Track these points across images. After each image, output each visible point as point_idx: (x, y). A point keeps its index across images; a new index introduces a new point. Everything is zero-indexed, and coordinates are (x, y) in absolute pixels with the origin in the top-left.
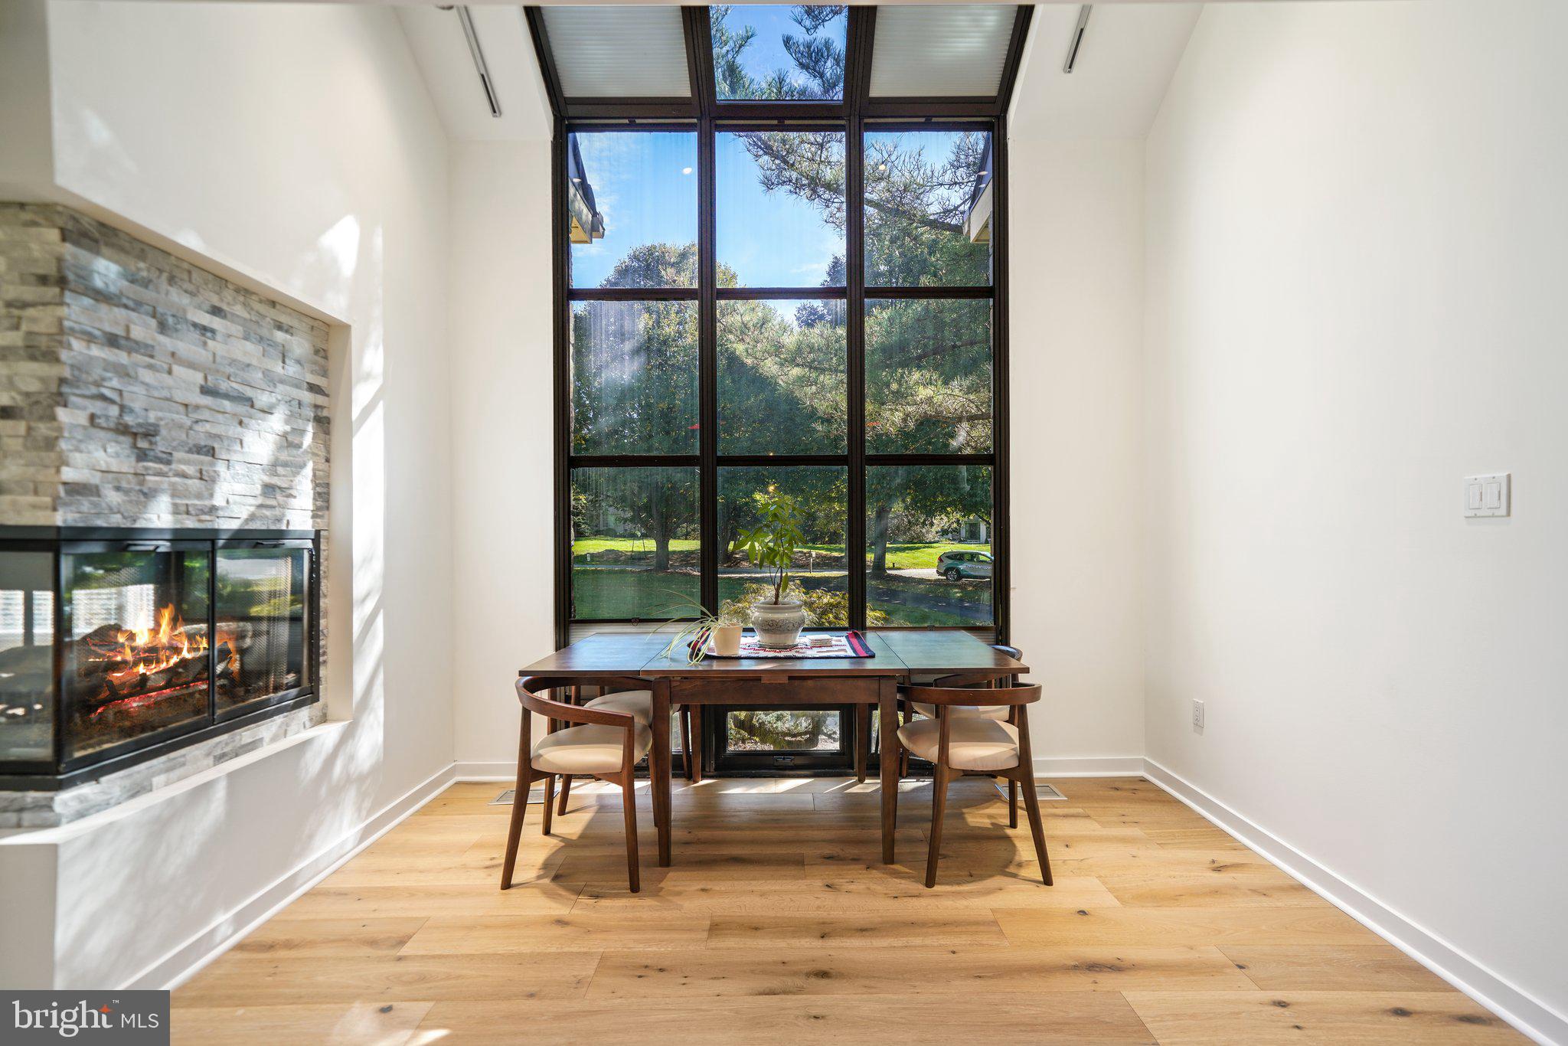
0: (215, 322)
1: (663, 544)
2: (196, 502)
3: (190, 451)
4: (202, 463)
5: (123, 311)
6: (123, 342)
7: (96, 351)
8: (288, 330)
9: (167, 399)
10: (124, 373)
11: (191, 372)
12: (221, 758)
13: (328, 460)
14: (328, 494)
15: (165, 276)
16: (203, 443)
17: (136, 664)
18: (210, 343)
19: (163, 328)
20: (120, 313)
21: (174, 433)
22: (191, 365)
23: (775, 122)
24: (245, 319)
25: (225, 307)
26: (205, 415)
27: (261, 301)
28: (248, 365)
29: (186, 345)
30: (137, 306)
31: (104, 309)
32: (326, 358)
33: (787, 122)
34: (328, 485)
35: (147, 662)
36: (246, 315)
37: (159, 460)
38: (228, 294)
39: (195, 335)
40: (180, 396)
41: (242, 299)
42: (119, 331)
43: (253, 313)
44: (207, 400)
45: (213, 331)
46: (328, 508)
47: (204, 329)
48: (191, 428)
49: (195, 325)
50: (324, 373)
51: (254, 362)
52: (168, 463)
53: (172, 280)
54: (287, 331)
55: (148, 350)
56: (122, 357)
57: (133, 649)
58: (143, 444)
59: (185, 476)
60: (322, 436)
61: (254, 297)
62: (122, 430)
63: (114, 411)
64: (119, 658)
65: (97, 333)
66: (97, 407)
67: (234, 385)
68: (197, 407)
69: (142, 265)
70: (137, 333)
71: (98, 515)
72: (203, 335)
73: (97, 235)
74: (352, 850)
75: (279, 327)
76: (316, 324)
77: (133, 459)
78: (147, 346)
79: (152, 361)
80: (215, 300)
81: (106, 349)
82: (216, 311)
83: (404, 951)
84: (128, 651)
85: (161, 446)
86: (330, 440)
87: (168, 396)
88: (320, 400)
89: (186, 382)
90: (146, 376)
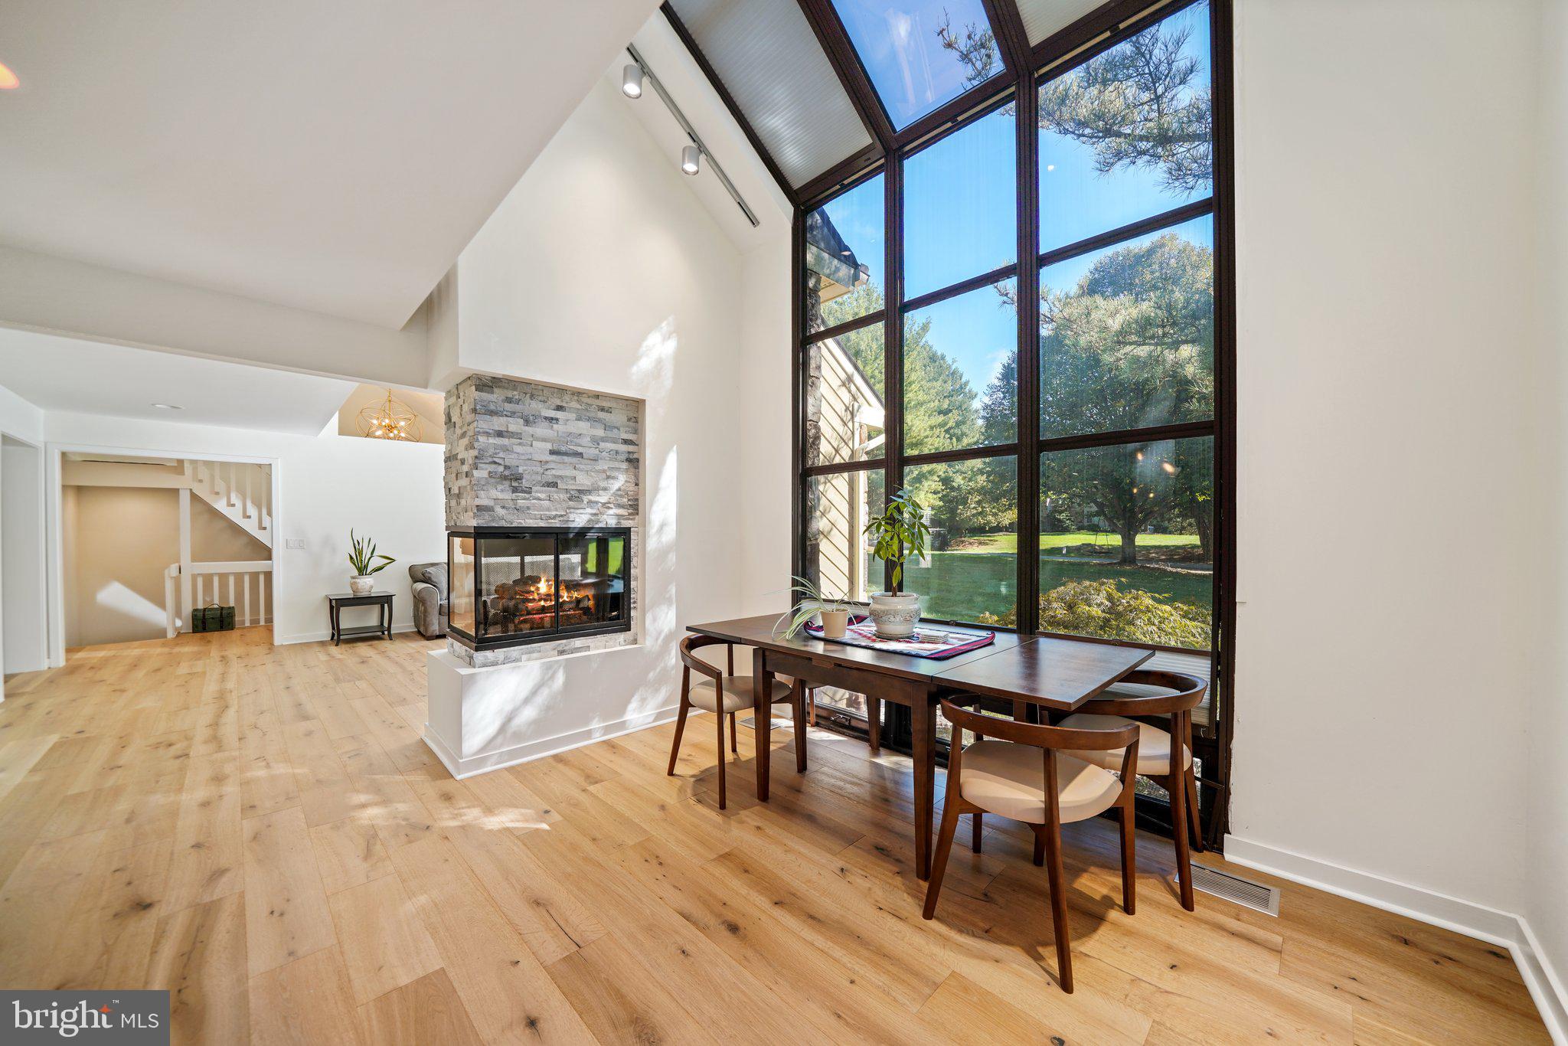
0: (559, 415)
1: (1129, 539)
2: (547, 513)
3: (543, 486)
4: (550, 492)
5: (505, 418)
6: (505, 434)
7: (491, 440)
8: (609, 411)
9: (528, 459)
10: (505, 449)
11: (544, 443)
12: (561, 653)
13: (637, 485)
14: (638, 505)
15: (528, 395)
16: (550, 481)
17: (540, 600)
18: (555, 426)
19: (527, 422)
20: (503, 420)
21: (533, 477)
22: (544, 440)
23: (949, 124)
24: (578, 409)
25: (564, 404)
26: (552, 465)
27: (589, 397)
28: (580, 435)
29: (541, 430)
30: (513, 414)
31: (495, 418)
32: (637, 422)
33: (960, 119)
34: (637, 500)
35: (545, 600)
36: (579, 407)
37: (525, 492)
38: (567, 398)
39: (546, 423)
40: (537, 457)
41: (576, 398)
42: (503, 429)
43: (583, 405)
44: (554, 457)
45: (557, 420)
46: (638, 514)
47: (551, 419)
48: (543, 474)
49: (546, 418)
50: (635, 432)
51: (584, 432)
52: (530, 493)
53: (532, 397)
54: (607, 411)
55: (517, 435)
56: (505, 441)
57: (538, 594)
58: (515, 484)
59: (539, 499)
60: (632, 470)
61: (584, 396)
62: (504, 478)
63: (501, 469)
64: (531, 597)
65: (491, 431)
66: (492, 468)
67: (572, 447)
68: (547, 462)
69: (515, 393)
70: (512, 428)
71: (493, 520)
72: (551, 422)
73: (491, 384)
74: (650, 723)
75: (602, 409)
76: (628, 402)
77: (510, 492)
78: (517, 433)
79: (521, 441)
80: (559, 403)
81: (497, 439)
82: (559, 408)
83: (591, 788)
84: (536, 595)
85: (525, 483)
86: (638, 472)
87: (530, 457)
88: (631, 448)
89: (541, 450)
90: (518, 449)
